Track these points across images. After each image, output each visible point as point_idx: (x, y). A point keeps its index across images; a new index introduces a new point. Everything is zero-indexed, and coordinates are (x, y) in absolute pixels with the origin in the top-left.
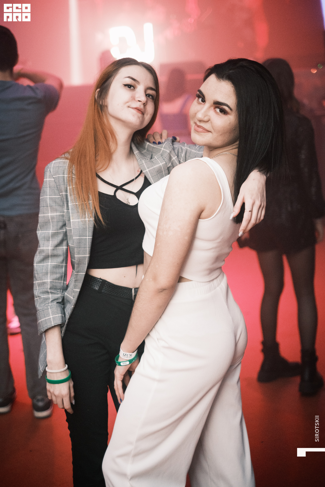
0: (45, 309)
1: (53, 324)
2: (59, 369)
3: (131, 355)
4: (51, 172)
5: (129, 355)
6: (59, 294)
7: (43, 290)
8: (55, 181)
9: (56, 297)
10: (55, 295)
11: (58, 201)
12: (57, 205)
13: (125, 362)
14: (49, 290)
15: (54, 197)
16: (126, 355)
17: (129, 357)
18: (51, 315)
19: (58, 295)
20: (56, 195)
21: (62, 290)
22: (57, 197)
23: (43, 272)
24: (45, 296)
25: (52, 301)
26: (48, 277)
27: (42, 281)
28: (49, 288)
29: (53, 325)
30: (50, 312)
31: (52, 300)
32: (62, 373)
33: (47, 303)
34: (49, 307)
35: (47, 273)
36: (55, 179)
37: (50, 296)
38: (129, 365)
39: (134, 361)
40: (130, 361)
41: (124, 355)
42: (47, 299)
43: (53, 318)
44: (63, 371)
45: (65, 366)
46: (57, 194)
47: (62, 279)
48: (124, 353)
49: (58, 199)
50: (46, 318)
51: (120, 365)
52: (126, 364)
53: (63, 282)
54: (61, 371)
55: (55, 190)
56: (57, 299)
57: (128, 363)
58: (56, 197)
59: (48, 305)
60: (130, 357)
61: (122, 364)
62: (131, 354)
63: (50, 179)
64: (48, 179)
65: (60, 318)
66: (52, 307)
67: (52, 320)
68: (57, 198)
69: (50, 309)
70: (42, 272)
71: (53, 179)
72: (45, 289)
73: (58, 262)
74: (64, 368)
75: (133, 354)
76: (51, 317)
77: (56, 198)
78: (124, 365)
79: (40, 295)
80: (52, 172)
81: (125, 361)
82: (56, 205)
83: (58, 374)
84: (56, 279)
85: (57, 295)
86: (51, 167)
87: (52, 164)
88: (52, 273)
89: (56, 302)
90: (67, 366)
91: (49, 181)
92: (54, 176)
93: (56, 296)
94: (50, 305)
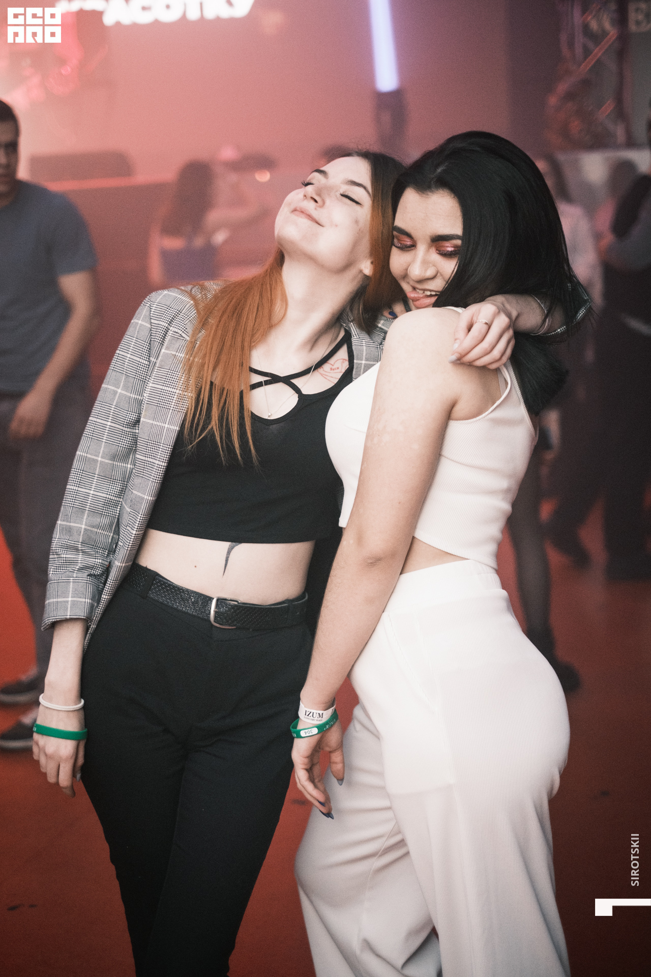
0: (62, 581)
1: (69, 614)
2: (65, 705)
3: (321, 714)
4: (151, 311)
5: (318, 714)
6: (99, 558)
7: (68, 543)
8: (151, 330)
9: (92, 564)
10: (91, 559)
11: (142, 370)
12: (138, 378)
13: (310, 730)
14: (80, 546)
15: (138, 359)
16: (311, 714)
17: (316, 718)
18: (70, 595)
19: (97, 560)
20: (142, 357)
21: (107, 551)
22: (143, 361)
23: (76, 506)
24: (70, 556)
25: (81, 569)
26: (82, 518)
27: (68, 524)
28: (81, 541)
29: (68, 617)
30: (71, 589)
31: (81, 566)
32: (70, 713)
33: (71, 570)
34: (71, 578)
35: (82, 510)
36: (152, 327)
37: (80, 557)
38: (319, 736)
39: (327, 726)
40: (321, 728)
41: (307, 714)
42: (72, 562)
43: (73, 603)
44: (71, 710)
45: (80, 702)
46: (144, 356)
47: (111, 529)
48: (308, 710)
49: (143, 367)
50: (59, 600)
51: (299, 737)
52: (311, 734)
53: (112, 534)
54: (69, 710)
55: (144, 348)
56: (92, 568)
57: (315, 731)
58: (141, 360)
59: (70, 574)
60: (319, 719)
61: (303, 734)
62: (321, 712)
63: (144, 323)
64: (140, 322)
65: (87, 607)
66: (78, 581)
67: (69, 606)
68: (142, 364)
69: (71, 583)
70: (72, 505)
71: (149, 326)
72: (73, 542)
73: (109, 493)
74: (76, 704)
75: (325, 712)
76: (70, 599)
77: (140, 363)
78: (307, 735)
79: (59, 551)
80: (153, 310)
81: (311, 726)
82: (136, 377)
83: (61, 713)
84: (98, 527)
85: (94, 560)
86: (156, 300)
87: (160, 295)
88: (93, 512)
89: (86, 574)
90: (83, 701)
91: (141, 325)
92: (152, 321)
93: (92, 561)
94: (75, 575)
